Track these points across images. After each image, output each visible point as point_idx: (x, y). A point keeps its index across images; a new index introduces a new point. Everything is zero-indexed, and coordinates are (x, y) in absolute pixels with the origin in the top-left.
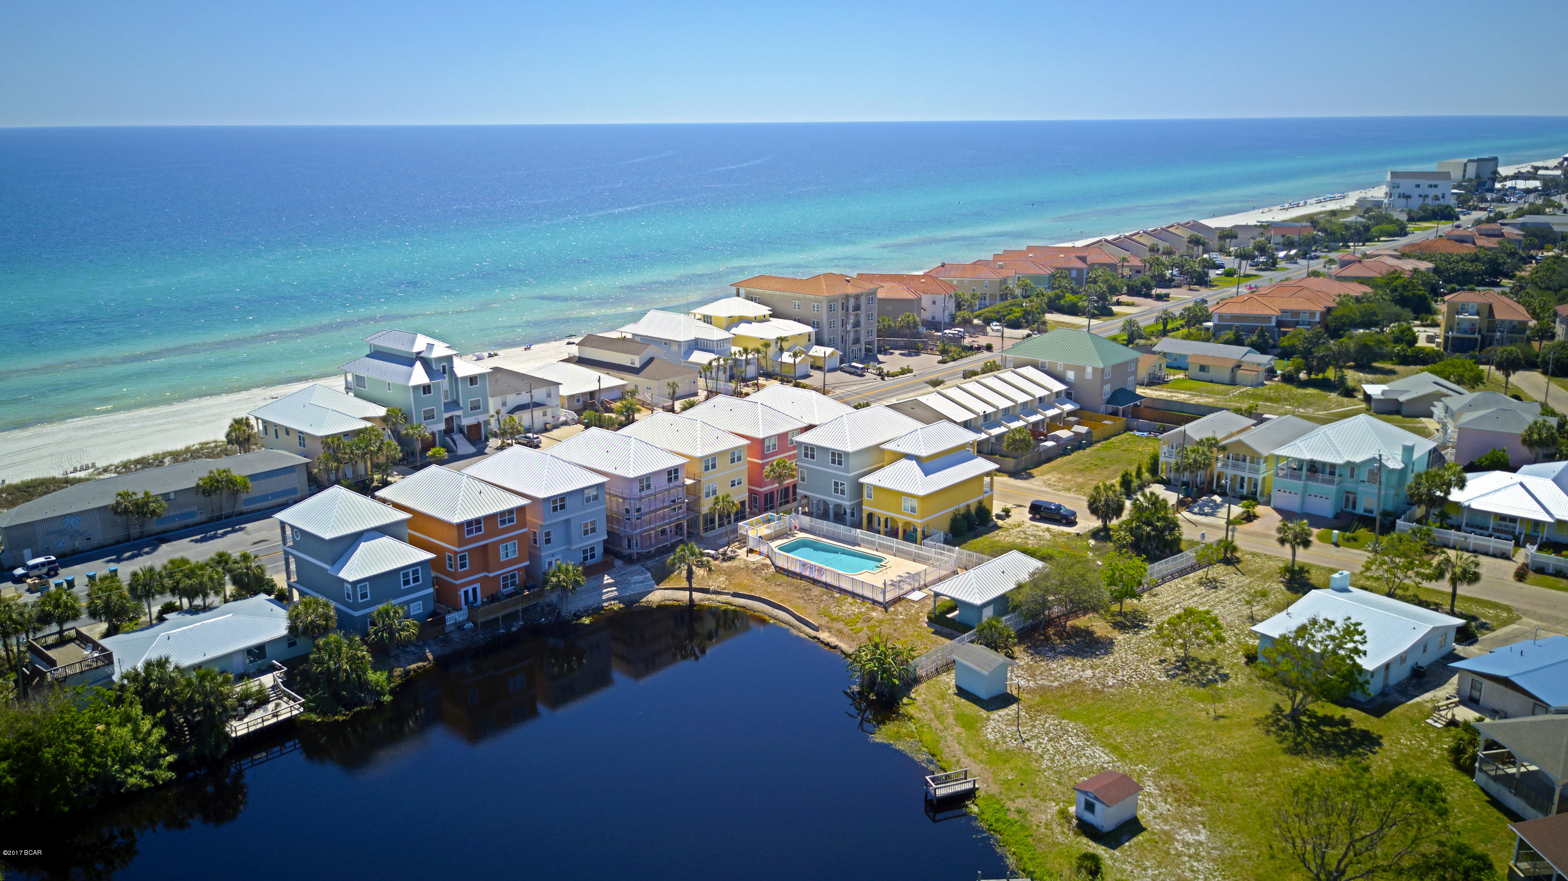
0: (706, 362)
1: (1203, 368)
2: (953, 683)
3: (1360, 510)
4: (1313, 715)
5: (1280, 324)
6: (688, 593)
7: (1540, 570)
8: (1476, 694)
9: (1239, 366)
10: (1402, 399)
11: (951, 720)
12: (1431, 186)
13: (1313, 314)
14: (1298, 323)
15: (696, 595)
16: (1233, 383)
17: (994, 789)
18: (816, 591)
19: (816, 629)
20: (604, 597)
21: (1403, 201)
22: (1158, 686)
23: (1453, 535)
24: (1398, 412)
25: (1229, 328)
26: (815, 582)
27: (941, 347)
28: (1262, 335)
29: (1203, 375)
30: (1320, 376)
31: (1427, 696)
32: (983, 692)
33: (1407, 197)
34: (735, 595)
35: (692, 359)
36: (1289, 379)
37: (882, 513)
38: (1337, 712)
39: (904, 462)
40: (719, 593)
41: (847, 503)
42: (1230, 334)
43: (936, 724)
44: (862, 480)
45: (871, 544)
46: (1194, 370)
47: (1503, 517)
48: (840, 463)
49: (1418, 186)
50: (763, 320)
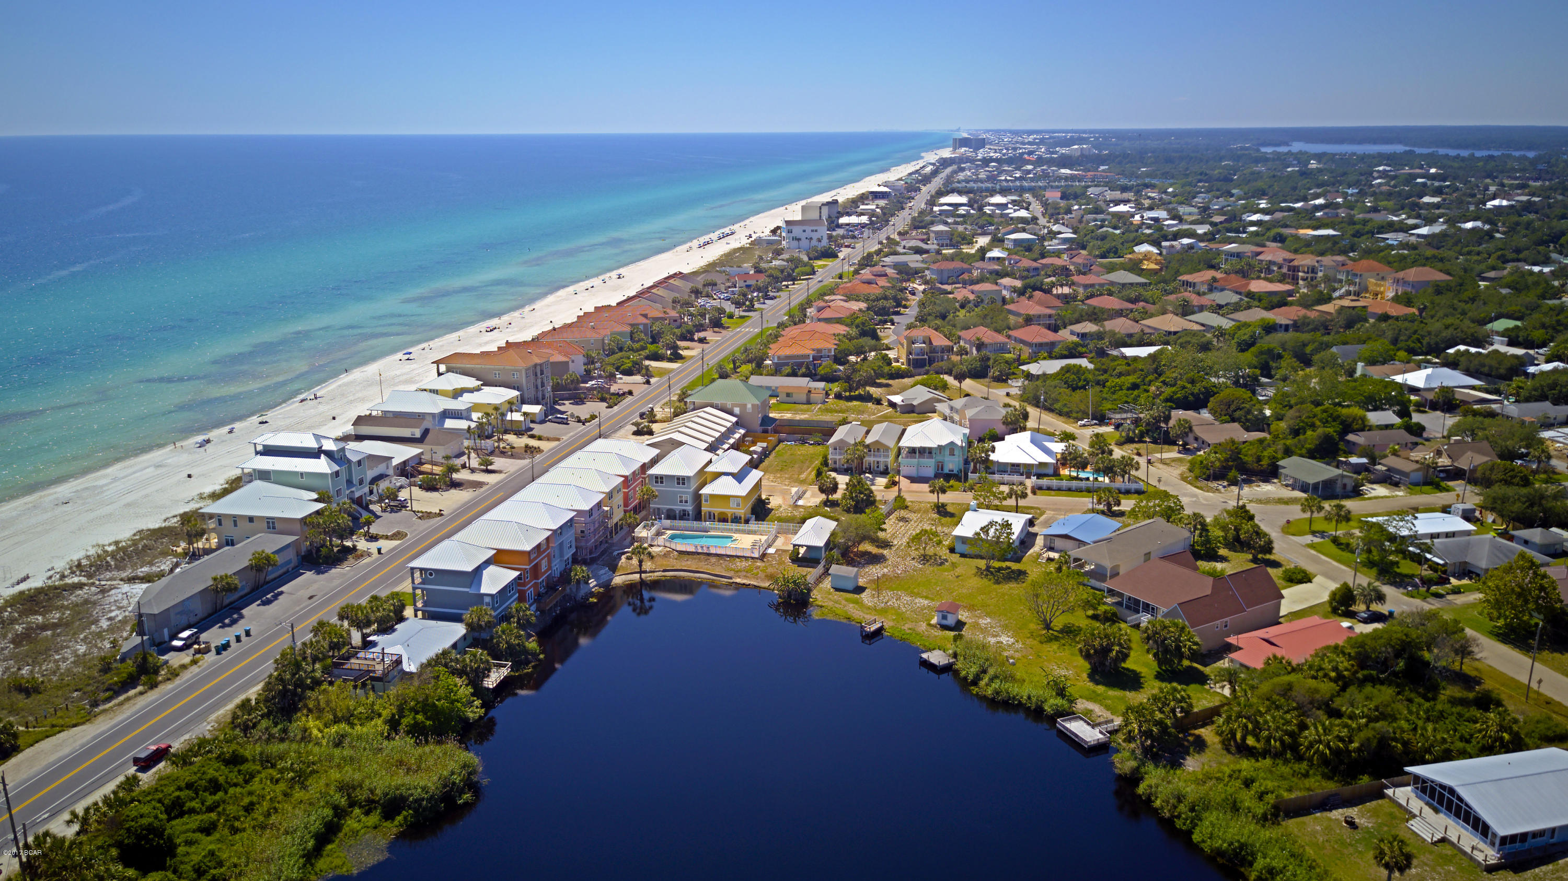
0: (466, 427)
1: (788, 395)
2: (829, 586)
3: (946, 471)
4: (994, 568)
5: (815, 358)
6: (638, 576)
7: (1040, 488)
8: (1052, 545)
9: (810, 392)
10: (915, 403)
11: (844, 602)
12: (812, 231)
13: (830, 350)
14: (821, 357)
15: (643, 575)
16: (809, 402)
17: (891, 624)
18: (713, 560)
19: (731, 578)
20: (591, 585)
21: (796, 242)
22: (921, 570)
23: (997, 477)
24: (913, 412)
25: (787, 364)
26: (709, 554)
27: (600, 395)
28: (807, 368)
29: (789, 399)
30: (857, 393)
31: (1031, 551)
32: (850, 586)
33: (799, 240)
34: (664, 571)
35: (446, 426)
36: (838, 396)
37: (717, 510)
38: (1004, 564)
39: (724, 478)
40: (654, 572)
41: (689, 508)
42: (788, 370)
43: (837, 605)
44: (701, 492)
45: (715, 529)
46: (782, 397)
47: (1013, 465)
48: (684, 484)
49: (804, 231)
50: (478, 389)
